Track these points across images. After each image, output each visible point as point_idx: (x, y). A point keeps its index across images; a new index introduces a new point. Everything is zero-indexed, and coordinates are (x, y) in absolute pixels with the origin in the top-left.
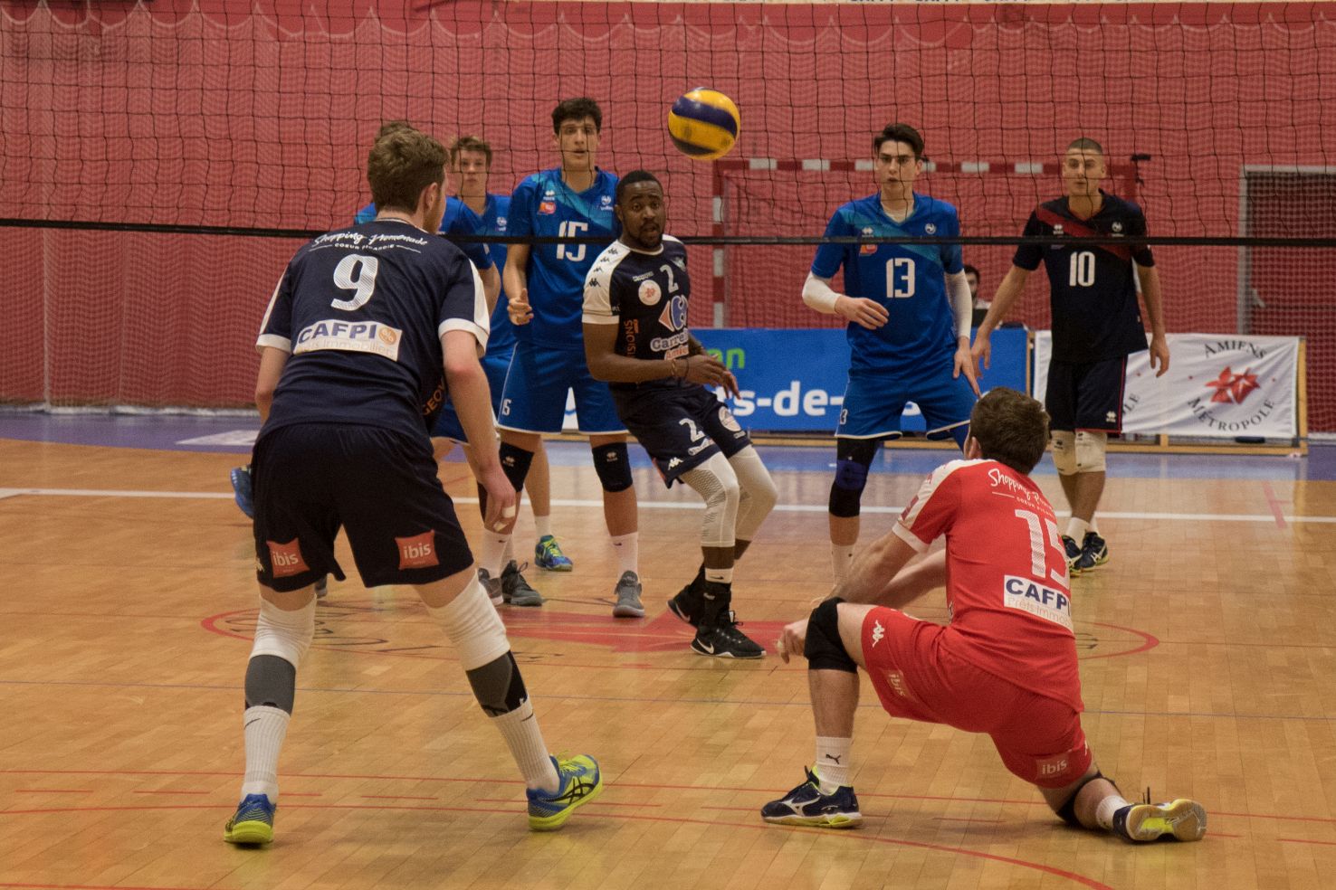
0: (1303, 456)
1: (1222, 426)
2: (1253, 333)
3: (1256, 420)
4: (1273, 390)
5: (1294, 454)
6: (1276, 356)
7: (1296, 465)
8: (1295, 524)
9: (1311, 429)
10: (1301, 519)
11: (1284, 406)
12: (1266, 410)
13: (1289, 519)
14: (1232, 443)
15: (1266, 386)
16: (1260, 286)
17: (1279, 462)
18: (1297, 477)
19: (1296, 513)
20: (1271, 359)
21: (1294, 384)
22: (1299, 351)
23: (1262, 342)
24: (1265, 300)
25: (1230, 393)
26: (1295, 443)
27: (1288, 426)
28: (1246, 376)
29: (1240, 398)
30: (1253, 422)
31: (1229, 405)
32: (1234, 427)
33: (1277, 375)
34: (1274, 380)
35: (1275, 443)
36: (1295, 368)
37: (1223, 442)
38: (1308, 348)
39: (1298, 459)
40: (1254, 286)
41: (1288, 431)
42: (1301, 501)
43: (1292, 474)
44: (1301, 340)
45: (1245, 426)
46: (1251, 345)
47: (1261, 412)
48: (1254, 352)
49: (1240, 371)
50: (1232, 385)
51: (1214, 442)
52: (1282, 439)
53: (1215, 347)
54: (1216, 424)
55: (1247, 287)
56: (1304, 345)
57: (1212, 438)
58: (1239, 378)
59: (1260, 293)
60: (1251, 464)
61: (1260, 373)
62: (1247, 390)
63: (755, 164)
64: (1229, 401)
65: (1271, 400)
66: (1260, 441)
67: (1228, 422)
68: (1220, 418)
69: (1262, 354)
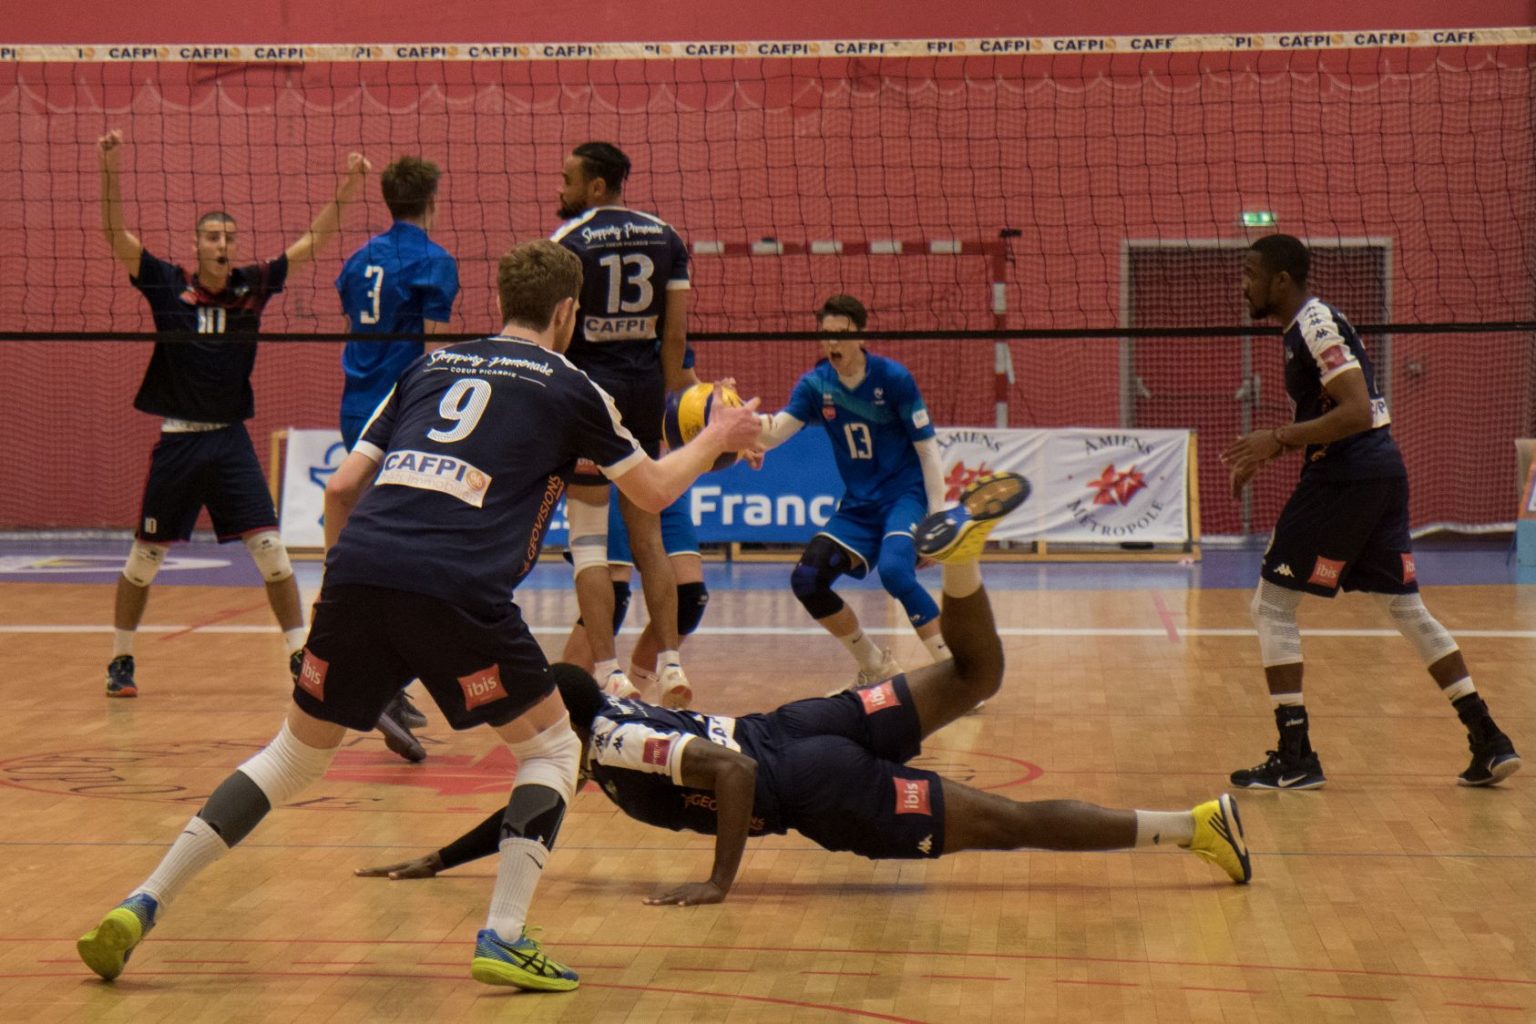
0: (1196, 562)
1: (1105, 530)
2: (1138, 426)
3: (1143, 523)
4: (1162, 489)
5: (1186, 561)
6: (1164, 452)
7: (1188, 573)
8: (1188, 638)
9: (1204, 531)
10: (1195, 632)
11: (1174, 507)
12: (1153, 511)
13: (1182, 632)
14: (1118, 549)
15: (1154, 485)
16: (1145, 375)
17: (1169, 570)
18: (1190, 586)
19: (1189, 625)
20: (1159, 455)
21: (1185, 483)
22: (1190, 445)
23: (1148, 436)
24: (1151, 389)
25: (1114, 494)
26: (1187, 548)
27: (1179, 529)
28: (1131, 474)
29: (1125, 498)
30: (1140, 525)
31: (1113, 507)
32: (1119, 532)
33: (1166, 472)
34: (1162, 478)
35: (1165, 548)
36: (1185, 465)
37: (1108, 548)
38: (1199, 441)
39: (1191, 566)
40: (1138, 374)
41: (1179, 534)
42: (1195, 612)
43: (1183, 581)
44: (1192, 433)
45: (1131, 531)
46: (1137, 440)
47: (1148, 514)
48: (1140, 447)
49: (1124, 469)
50: (1116, 484)
51: (1097, 548)
52: (1173, 544)
53: (1096, 442)
54: (1099, 529)
55: (1131, 375)
56: (1194, 439)
57: (1094, 544)
58: (1123, 477)
59: (1144, 382)
60: (1138, 572)
61: (1147, 471)
62: (1132, 490)
64: (1113, 502)
65: (1159, 501)
66: (1148, 546)
67: (1112, 526)
68: (1103, 522)
69: (1148, 450)
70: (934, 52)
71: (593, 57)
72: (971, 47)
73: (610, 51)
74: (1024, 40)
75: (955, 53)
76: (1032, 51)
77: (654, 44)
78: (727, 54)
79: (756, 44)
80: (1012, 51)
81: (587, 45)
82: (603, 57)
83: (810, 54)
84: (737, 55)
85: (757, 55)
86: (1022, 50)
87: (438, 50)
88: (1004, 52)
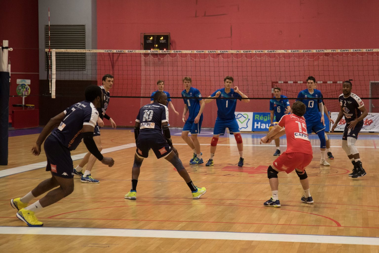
1: (366, 129)
2: (372, 112)
3: (372, 128)
4: (376, 123)
6: (376, 117)
11: (378, 126)
12: (374, 126)
13: (377, 147)
14: (368, 132)
15: (374, 122)
16: (373, 104)
17: (377, 136)
20: (375, 117)
23: (374, 114)
24: (374, 106)
25: (367, 123)
28: (370, 120)
29: (369, 124)
30: (372, 129)
31: (367, 126)
32: (368, 130)
33: (376, 120)
34: (376, 121)
35: (376, 133)
37: (367, 132)
40: (372, 104)
45: (370, 130)
46: (371, 115)
47: (373, 127)
48: (372, 116)
49: (369, 119)
50: (368, 122)
51: (365, 132)
54: (365, 129)
55: (371, 104)
58: (369, 121)
59: (373, 105)
60: (371, 137)
61: (373, 120)
62: (371, 123)
63: (279, 82)
64: (367, 125)
65: (375, 125)
66: (373, 132)
67: (367, 129)
68: (366, 128)
69: (373, 116)
70: (333, 52)
71: (276, 52)
72: (339, 51)
73: (278, 51)
74: (348, 50)
75: (336, 52)
76: (349, 51)
77: (286, 50)
78: (298, 52)
79: (303, 50)
80: (346, 51)
81: (275, 50)
82: (277, 52)
83: (312, 52)
84: (299, 52)
85: (303, 52)
86: (347, 51)
87: (250, 51)
88: (344, 52)
